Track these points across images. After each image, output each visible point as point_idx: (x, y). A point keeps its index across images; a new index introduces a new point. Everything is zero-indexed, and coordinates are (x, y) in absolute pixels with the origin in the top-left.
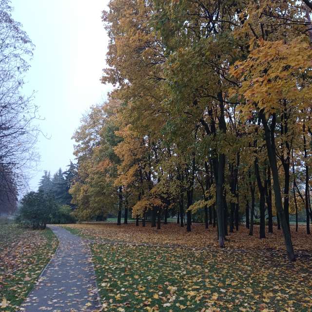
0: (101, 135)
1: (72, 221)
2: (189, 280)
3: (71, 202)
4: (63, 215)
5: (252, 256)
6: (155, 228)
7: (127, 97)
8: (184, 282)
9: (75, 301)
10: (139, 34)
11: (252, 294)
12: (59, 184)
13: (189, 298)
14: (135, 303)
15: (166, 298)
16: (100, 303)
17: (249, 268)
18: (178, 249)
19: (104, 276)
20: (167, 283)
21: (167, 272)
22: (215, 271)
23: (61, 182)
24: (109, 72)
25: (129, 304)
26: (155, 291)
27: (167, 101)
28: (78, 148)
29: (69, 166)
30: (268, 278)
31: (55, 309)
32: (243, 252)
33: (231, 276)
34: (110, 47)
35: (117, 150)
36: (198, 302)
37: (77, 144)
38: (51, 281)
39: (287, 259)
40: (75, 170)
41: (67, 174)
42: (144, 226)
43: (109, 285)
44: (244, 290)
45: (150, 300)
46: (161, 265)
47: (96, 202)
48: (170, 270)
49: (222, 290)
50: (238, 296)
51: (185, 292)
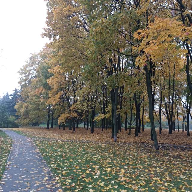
0: (37, 72)
1: (16, 126)
2: (104, 161)
3: (16, 114)
4: (11, 122)
5: (135, 147)
6: (72, 131)
7: (59, 47)
8: (101, 163)
9: (37, 176)
10: (69, 6)
11: (143, 169)
12: (7, 102)
13: (108, 172)
14: (76, 176)
15: (94, 173)
16: (54, 177)
17: (135, 154)
18: (90, 143)
19: (50, 160)
20: (91, 164)
21: (89, 157)
22: (117, 156)
23: (8, 101)
24: (47, 30)
25: (72, 177)
26: (86, 169)
27: (88, 52)
28: (21, 79)
29: (14, 90)
30: (148, 160)
31: (26, 182)
32: (128, 144)
33: (128, 159)
34: (49, 14)
35: (49, 81)
36: (114, 174)
37: (21, 76)
38: (16, 164)
39: (154, 148)
40: (19, 93)
41: (13, 96)
42: (64, 129)
43: (55, 166)
44: (138, 167)
45: (84, 174)
46: (84, 153)
47: (33, 114)
48: (90, 156)
49: (125, 167)
50: (136, 170)
51: (104, 168)
